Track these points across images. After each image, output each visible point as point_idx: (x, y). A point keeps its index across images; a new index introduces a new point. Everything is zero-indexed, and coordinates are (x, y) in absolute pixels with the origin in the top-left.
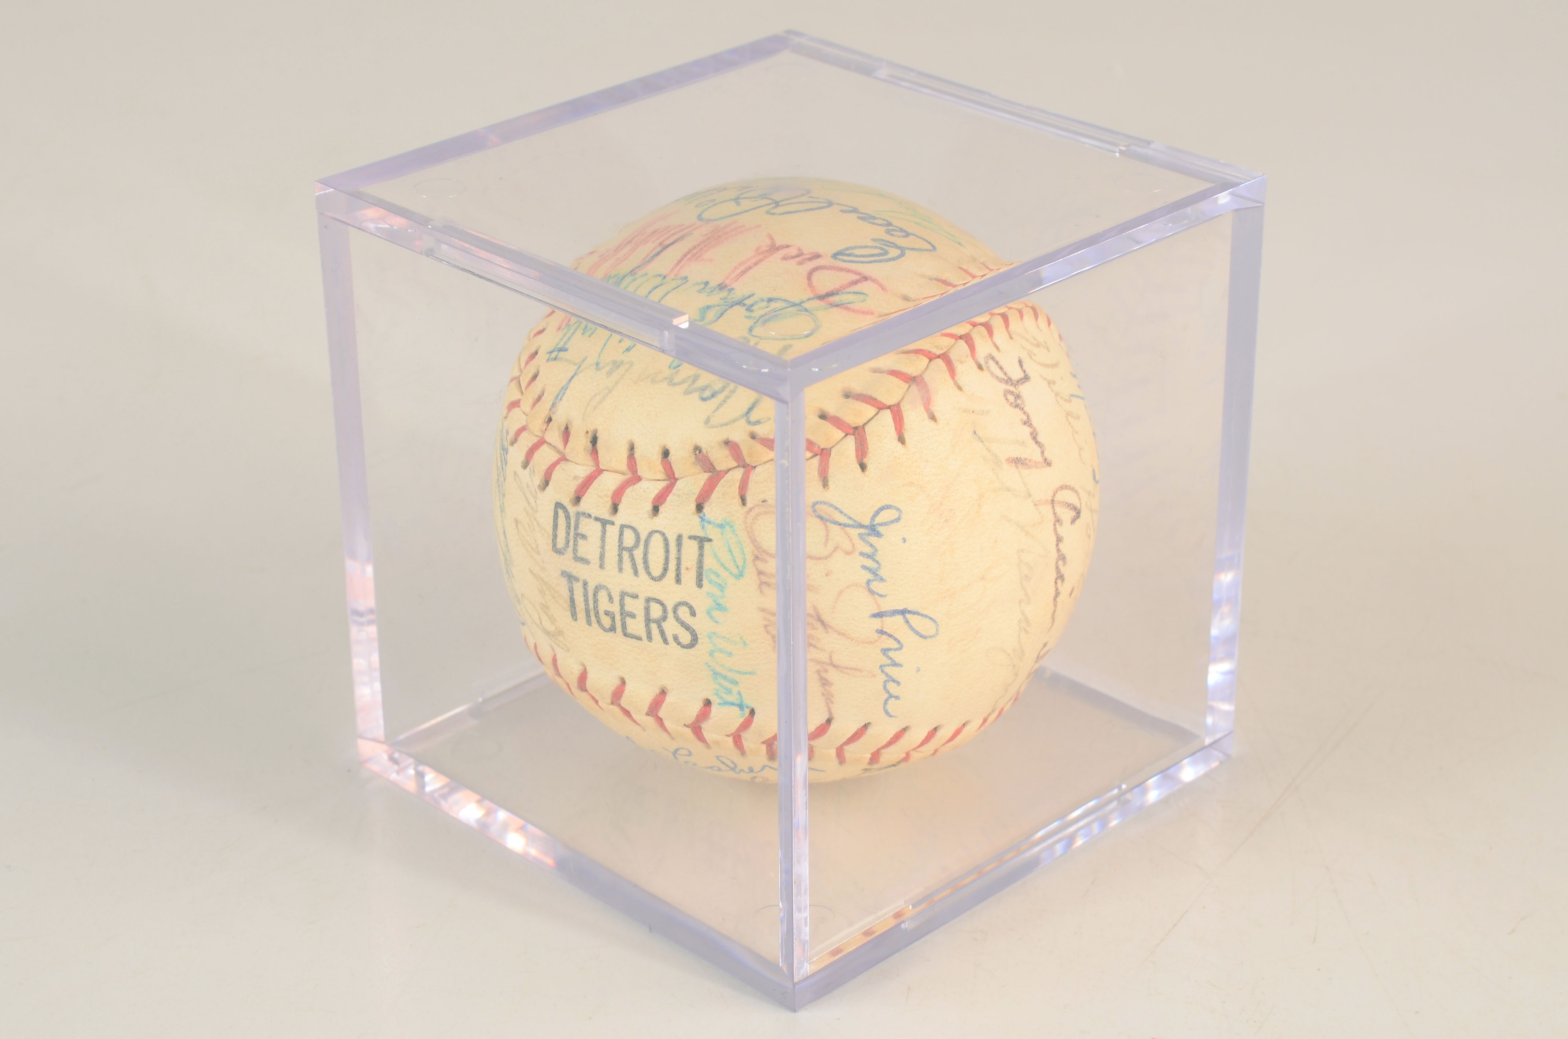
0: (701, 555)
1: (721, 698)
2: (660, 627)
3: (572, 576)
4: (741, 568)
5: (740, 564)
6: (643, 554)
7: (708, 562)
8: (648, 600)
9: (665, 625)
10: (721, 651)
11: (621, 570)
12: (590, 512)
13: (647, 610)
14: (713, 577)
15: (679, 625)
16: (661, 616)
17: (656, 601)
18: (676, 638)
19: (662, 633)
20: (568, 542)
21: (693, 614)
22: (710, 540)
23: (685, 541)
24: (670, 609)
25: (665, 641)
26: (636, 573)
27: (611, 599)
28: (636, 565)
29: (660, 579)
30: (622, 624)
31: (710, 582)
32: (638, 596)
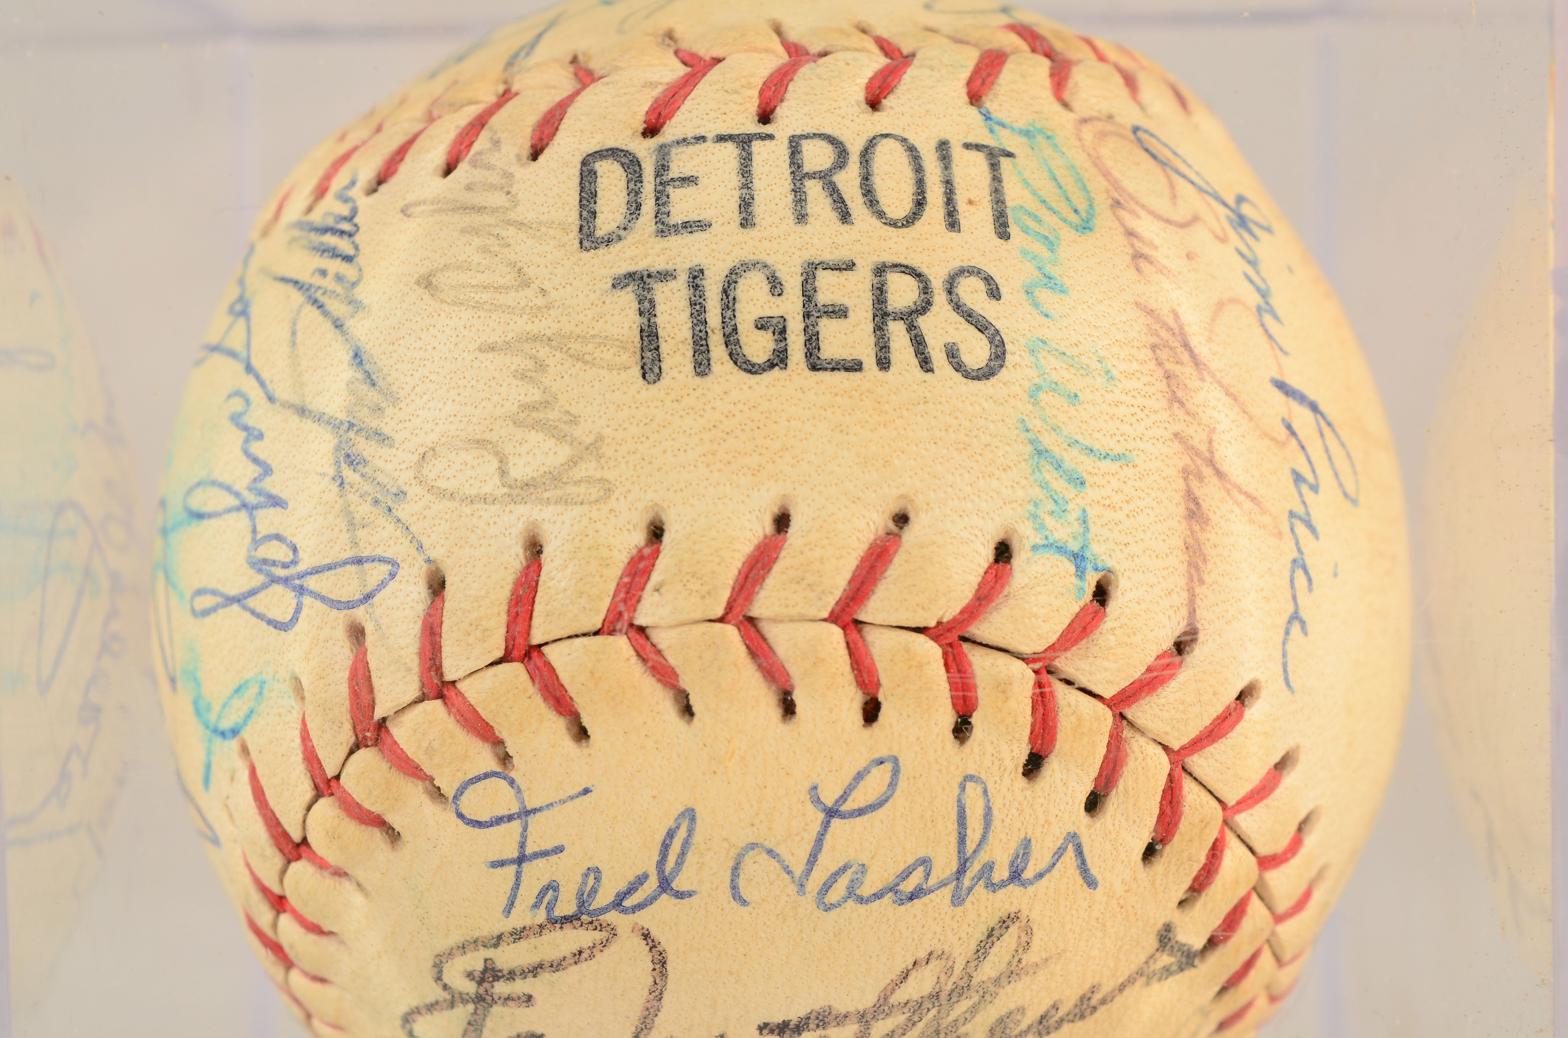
0: (997, 179)
1: (1041, 527)
2: (911, 327)
3: (649, 276)
4: (1084, 215)
5: (1082, 207)
6: (859, 179)
7: (1013, 193)
8: (880, 270)
9: (923, 322)
10: (1054, 388)
11: (801, 218)
12: (701, 132)
13: (880, 293)
14: (1031, 223)
15: (963, 320)
16: (915, 303)
17: (903, 269)
18: (952, 354)
19: (919, 343)
20: (635, 208)
21: (994, 293)
22: (1009, 155)
23: (957, 153)
24: (937, 284)
25: (925, 364)
26: (845, 216)
27: (775, 286)
28: (843, 202)
29: (908, 222)
30: (808, 341)
31: (1025, 230)
32: (854, 264)
